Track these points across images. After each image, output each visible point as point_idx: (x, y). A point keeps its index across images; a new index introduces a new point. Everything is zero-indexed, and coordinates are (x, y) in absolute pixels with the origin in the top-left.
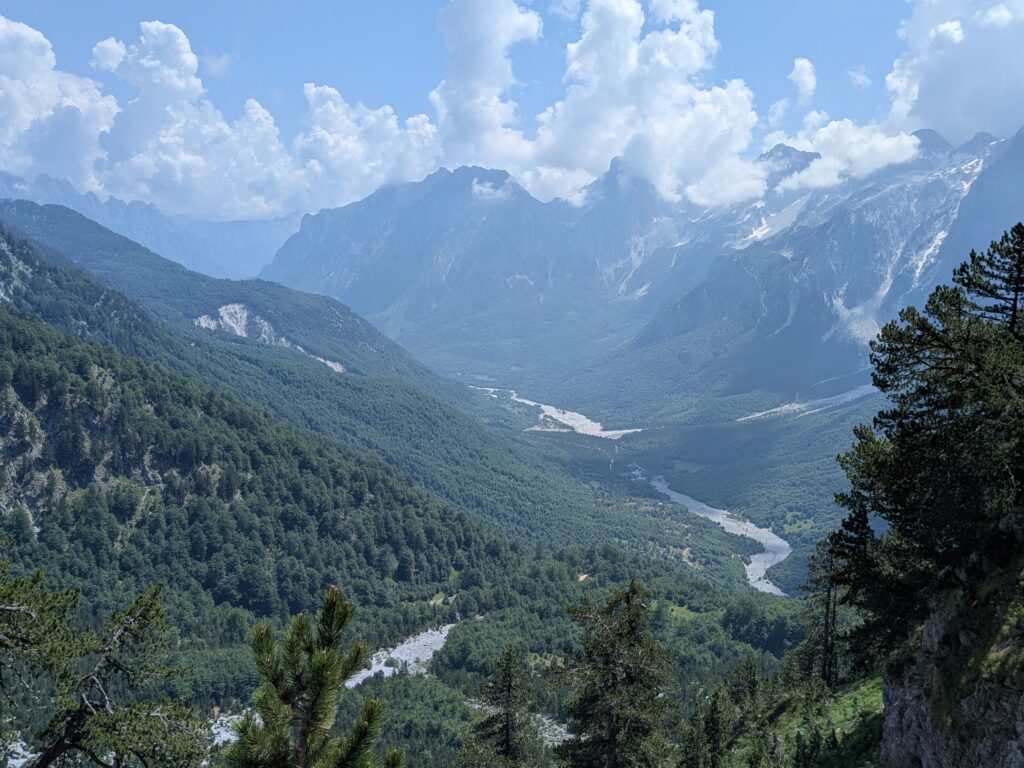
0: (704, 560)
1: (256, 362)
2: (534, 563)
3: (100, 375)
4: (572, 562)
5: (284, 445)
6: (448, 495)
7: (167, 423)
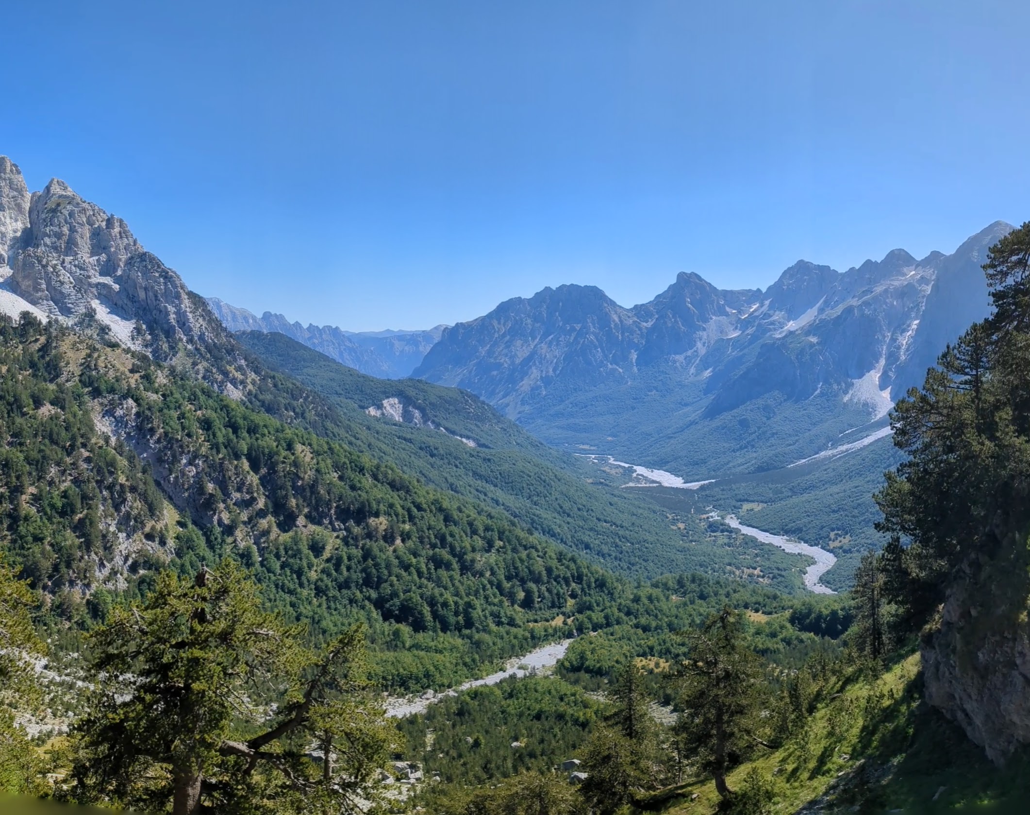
0: (771, 575)
1: (410, 441)
2: (635, 591)
3: (303, 451)
4: (666, 587)
5: (432, 504)
6: (562, 540)
7: (347, 487)
